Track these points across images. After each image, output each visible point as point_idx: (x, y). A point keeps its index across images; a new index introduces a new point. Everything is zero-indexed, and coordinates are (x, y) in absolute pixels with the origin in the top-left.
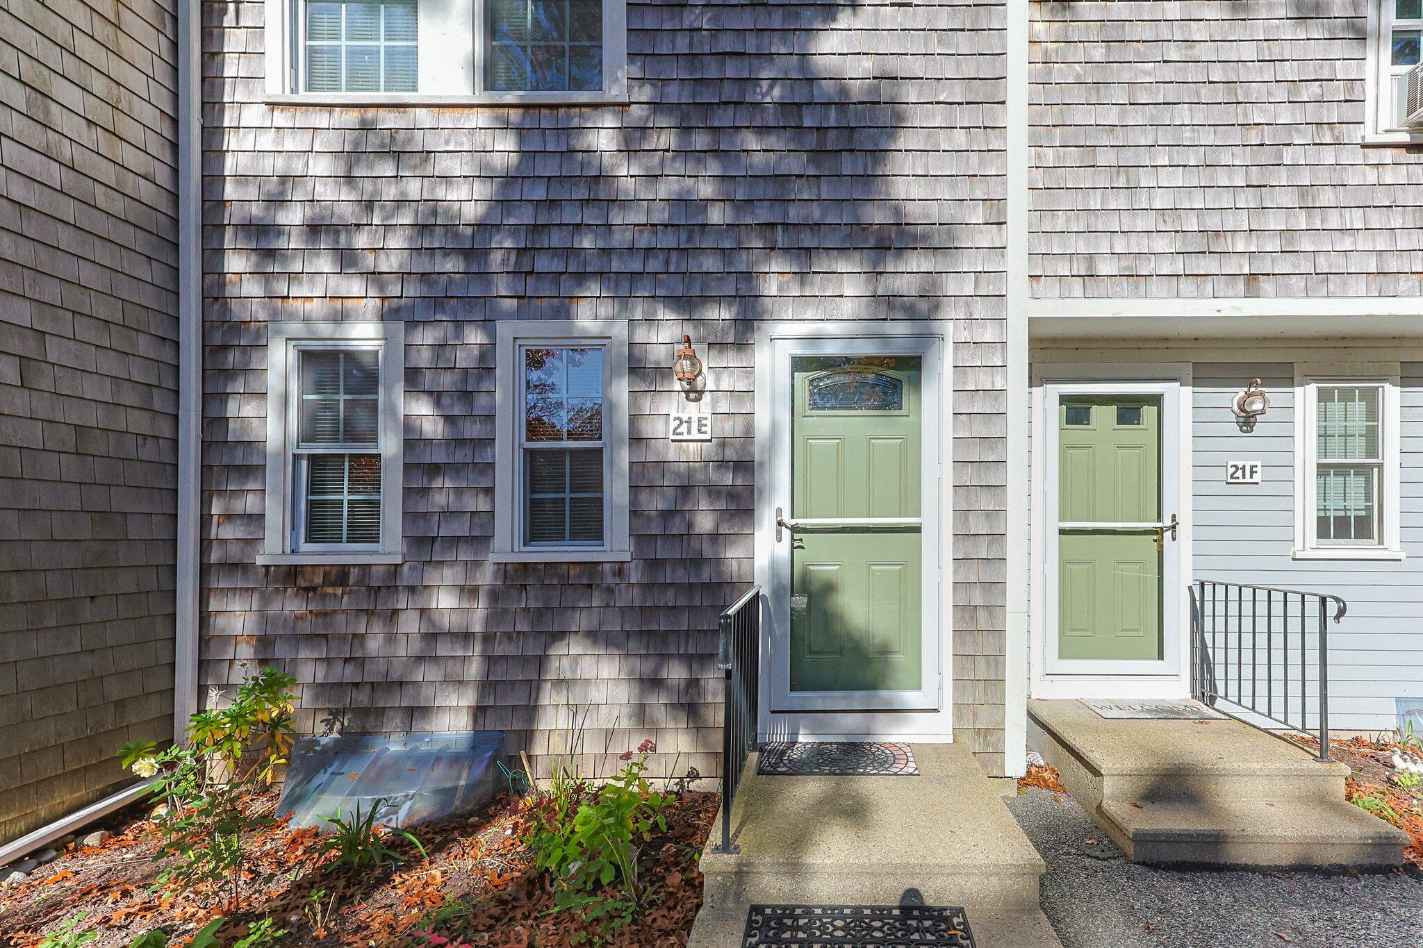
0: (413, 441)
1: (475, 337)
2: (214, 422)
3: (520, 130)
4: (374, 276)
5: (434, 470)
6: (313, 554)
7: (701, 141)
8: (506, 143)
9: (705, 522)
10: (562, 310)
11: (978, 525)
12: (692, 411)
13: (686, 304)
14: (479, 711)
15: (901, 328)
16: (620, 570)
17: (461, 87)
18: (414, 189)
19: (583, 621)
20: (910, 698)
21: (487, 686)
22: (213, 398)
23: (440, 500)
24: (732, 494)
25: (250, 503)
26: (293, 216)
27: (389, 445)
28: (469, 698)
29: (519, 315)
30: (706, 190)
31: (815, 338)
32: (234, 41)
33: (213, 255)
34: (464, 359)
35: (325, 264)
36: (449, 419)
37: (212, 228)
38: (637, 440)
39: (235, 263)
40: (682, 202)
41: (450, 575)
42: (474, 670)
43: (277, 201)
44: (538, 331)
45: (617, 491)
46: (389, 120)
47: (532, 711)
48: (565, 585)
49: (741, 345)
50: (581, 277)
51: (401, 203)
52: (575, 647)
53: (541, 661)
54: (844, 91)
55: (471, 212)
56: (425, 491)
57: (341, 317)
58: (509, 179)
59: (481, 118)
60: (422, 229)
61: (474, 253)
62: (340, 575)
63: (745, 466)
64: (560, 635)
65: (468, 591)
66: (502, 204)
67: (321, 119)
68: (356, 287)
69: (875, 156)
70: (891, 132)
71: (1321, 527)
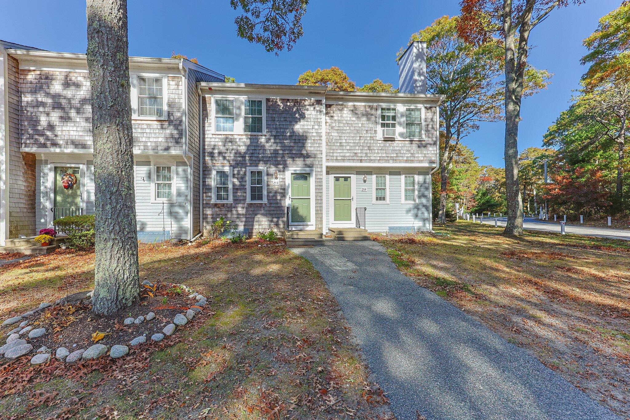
0: (234, 185)
1: (244, 169)
2: (204, 182)
3: (250, 139)
4: (229, 161)
5: (237, 189)
6: (219, 202)
7: (278, 141)
8: (249, 141)
9: (279, 198)
10: (257, 166)
11: (318, 198)
12: (276, 181)
13: (276, 165)
14: (245, 225)
15: (308, 169)
16: (265, 204)
17: (242, 132)
18: (235, 147)
20: (309, 223)
21: (246, 222)
22: (204, 178)
23: (239, 194)
24: (282, 193)
25: (209, 194)
26: (216, 151)
27: (230, 186)
28: (243, 223)
29: (250, 166)
30: (278, 148)
31: (295, 170)
32: (206, 125)
33: (204, 156)
34: (242, 173)
35: (221, 158)
36: (240, 182)
37: (204, 152)
38: (268, 185)
39: (207, 158)
40: (275, 150)
41: (240, 205)
42: (244, 219)
43: (213, 149)
44: (254, 169)
45: (265, 193)
46: (230, 137)
47: (253, 225)
48: (257, 207)
49: (284, 171)
50: (260, 161)
51: (233, 149)
52: (259, 216)
53: (254, 218)
54: (299, 134)
55: (243, 151)
56: (237, 192)
57: (223, 166)
58: (248, 146)
59: (244, 137)
60: (236, 153)
61: (244, 157)
62: (223, 205)
63: (284, 189)
64: (256, 214)
65: (243, 208)
66: (248, 150)
67: (220, 136)
68: (226, 162)
69: (304, 144)
70: (306, 140)
71: (377, 199)
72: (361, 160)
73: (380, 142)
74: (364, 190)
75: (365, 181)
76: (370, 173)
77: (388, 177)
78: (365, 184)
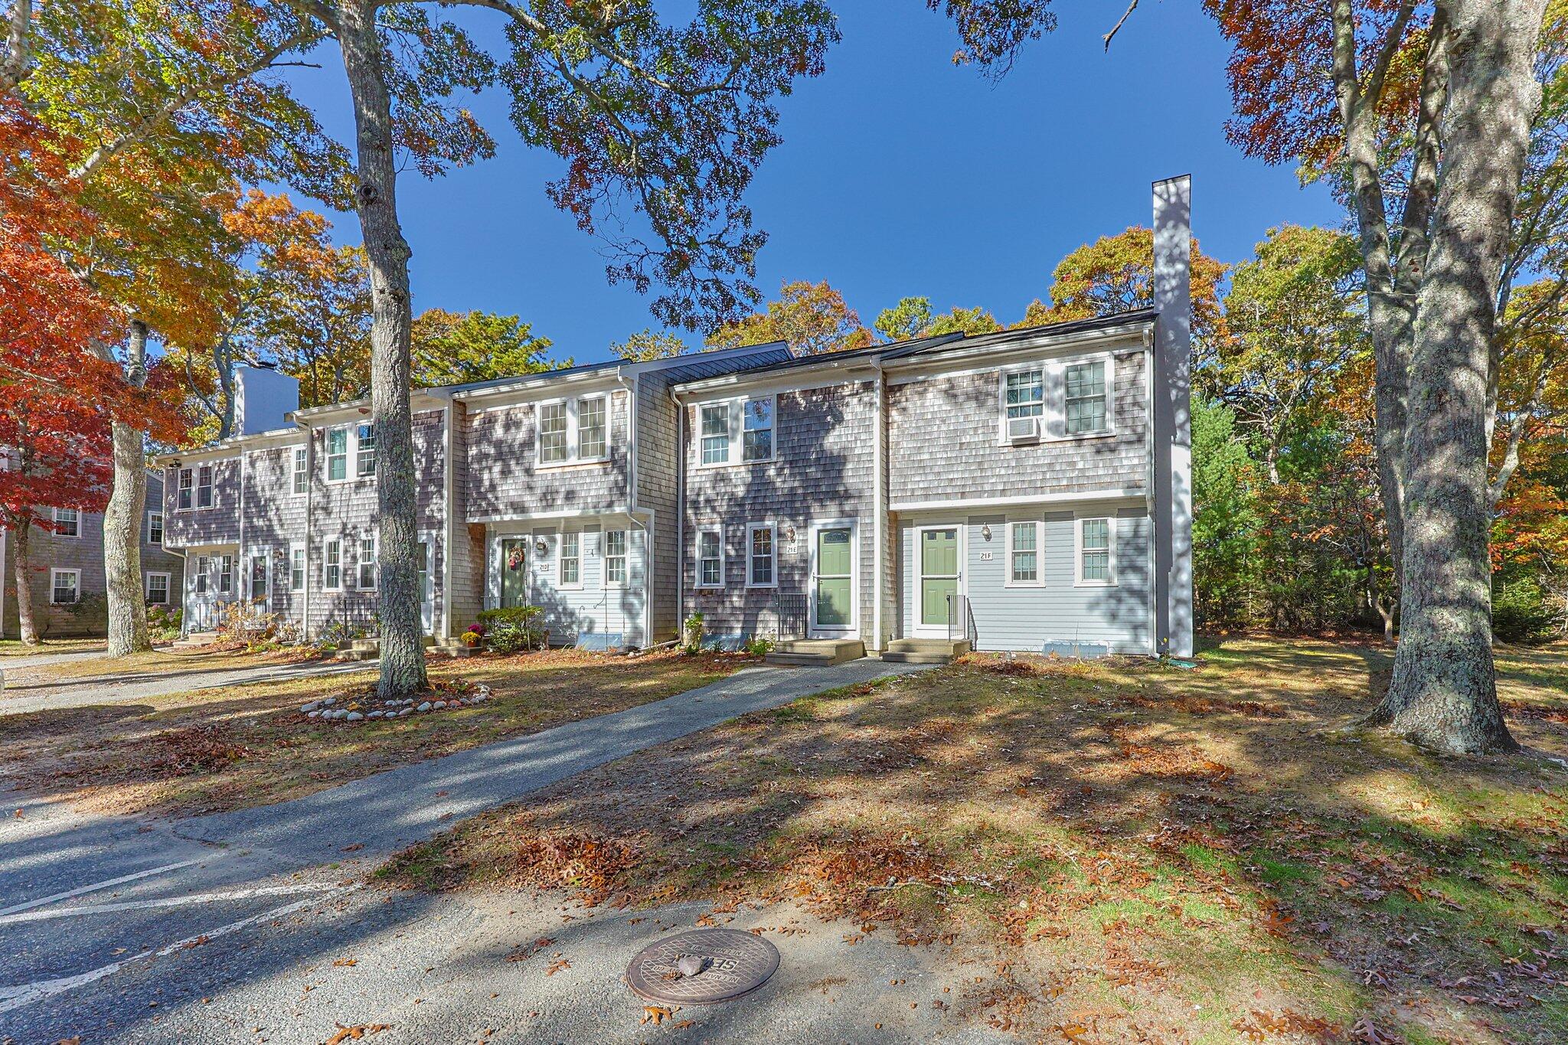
0: (727, 556)
1: (742, 528)
2: (685, 552)
3: (752, 472)
4: (719, 513)
5: (732, 563)
6: (706, 586)
7: (796, 470)
8: (750, 475)
9: (797, 578)
10: (762, 519)
11: (866, 577)
12: (793, 546)
13: (793, 517)
14: (743, 628)
15: (846, 520)
16: (775, 591)
17: (739, 461)
18: (729, 489)
19: (769, 604)
20: (848, 627)
21: (745, 622)
22: (685, 546)
23: (735, 572)
24: (802, 569)
25: (692, 573)
26: (702, 498)
27: (722, 558)
28: (740, 625)
29: (751, 521)
30: (796, 484)
31: (825, 524)
32: (689, 455)
33: (684, 509)
34: (739, 534)
35: (708, 510)
36: (736, 550)
37: (685, 502)
38: (780, 555)
39: (690, 512)
40: (792, 489)
41: (736, 592)
42: (741, 618)
43: (698, 495)
44: (756, 525)
45: (775, 569)
46: (722, 471)
47: (755, 628)
48: (762, 594)
49: (806, 527)
50: (766, 510)
51: (725, 493)
52: (765, 612)
53: (757, 615)
54: (831, 453)
55: (741, 494)
56: (731, 569)
57: (712, 523)
58: (750, 485)
59: (743, 469)
60: (730, 500)
61: (742, 506)
62: (711, 592)
63: (805, 561)
64: (762, 609)
65: (740, 596)
66: (748, 491)
67: (707, 473)
68: (715, 516)
69: (840, 471)
70: (844, 464)
71: (1016, 576)
72: (963, 493)
73: (1006, 450)
74: (985, 559)
75: (988, 537)
76: (1000, 519)
77: (1040, 525)
78: (988, 544)
